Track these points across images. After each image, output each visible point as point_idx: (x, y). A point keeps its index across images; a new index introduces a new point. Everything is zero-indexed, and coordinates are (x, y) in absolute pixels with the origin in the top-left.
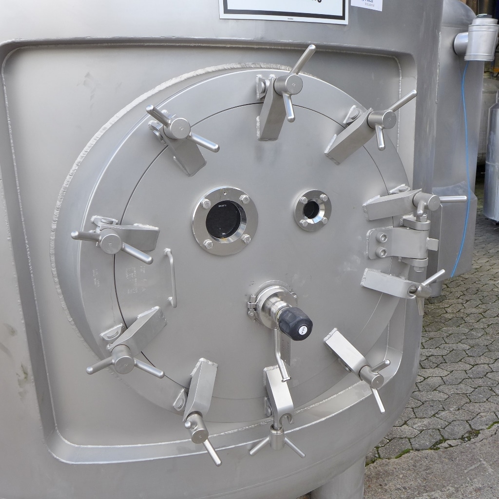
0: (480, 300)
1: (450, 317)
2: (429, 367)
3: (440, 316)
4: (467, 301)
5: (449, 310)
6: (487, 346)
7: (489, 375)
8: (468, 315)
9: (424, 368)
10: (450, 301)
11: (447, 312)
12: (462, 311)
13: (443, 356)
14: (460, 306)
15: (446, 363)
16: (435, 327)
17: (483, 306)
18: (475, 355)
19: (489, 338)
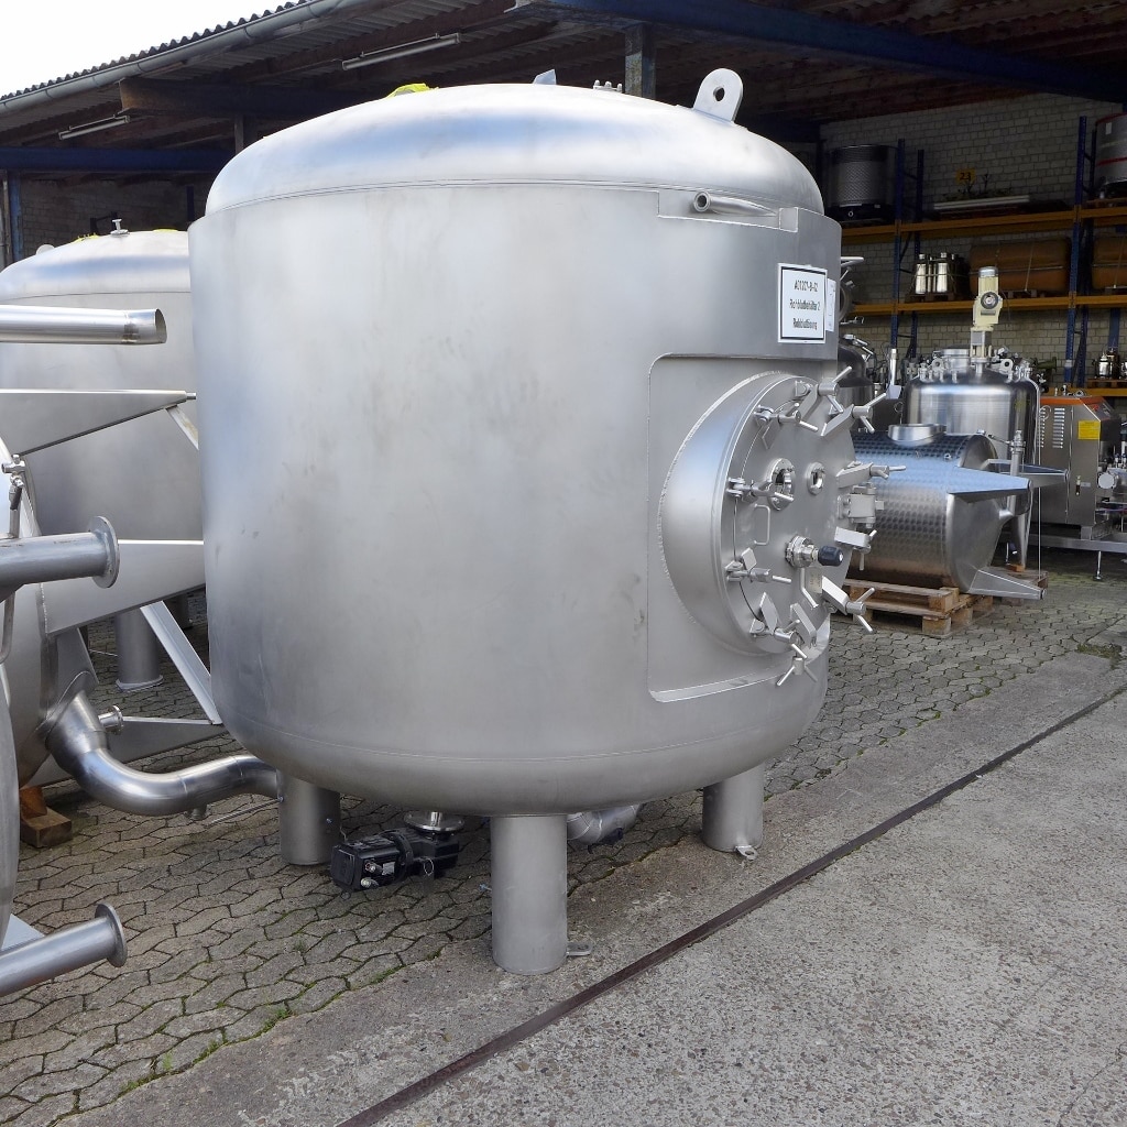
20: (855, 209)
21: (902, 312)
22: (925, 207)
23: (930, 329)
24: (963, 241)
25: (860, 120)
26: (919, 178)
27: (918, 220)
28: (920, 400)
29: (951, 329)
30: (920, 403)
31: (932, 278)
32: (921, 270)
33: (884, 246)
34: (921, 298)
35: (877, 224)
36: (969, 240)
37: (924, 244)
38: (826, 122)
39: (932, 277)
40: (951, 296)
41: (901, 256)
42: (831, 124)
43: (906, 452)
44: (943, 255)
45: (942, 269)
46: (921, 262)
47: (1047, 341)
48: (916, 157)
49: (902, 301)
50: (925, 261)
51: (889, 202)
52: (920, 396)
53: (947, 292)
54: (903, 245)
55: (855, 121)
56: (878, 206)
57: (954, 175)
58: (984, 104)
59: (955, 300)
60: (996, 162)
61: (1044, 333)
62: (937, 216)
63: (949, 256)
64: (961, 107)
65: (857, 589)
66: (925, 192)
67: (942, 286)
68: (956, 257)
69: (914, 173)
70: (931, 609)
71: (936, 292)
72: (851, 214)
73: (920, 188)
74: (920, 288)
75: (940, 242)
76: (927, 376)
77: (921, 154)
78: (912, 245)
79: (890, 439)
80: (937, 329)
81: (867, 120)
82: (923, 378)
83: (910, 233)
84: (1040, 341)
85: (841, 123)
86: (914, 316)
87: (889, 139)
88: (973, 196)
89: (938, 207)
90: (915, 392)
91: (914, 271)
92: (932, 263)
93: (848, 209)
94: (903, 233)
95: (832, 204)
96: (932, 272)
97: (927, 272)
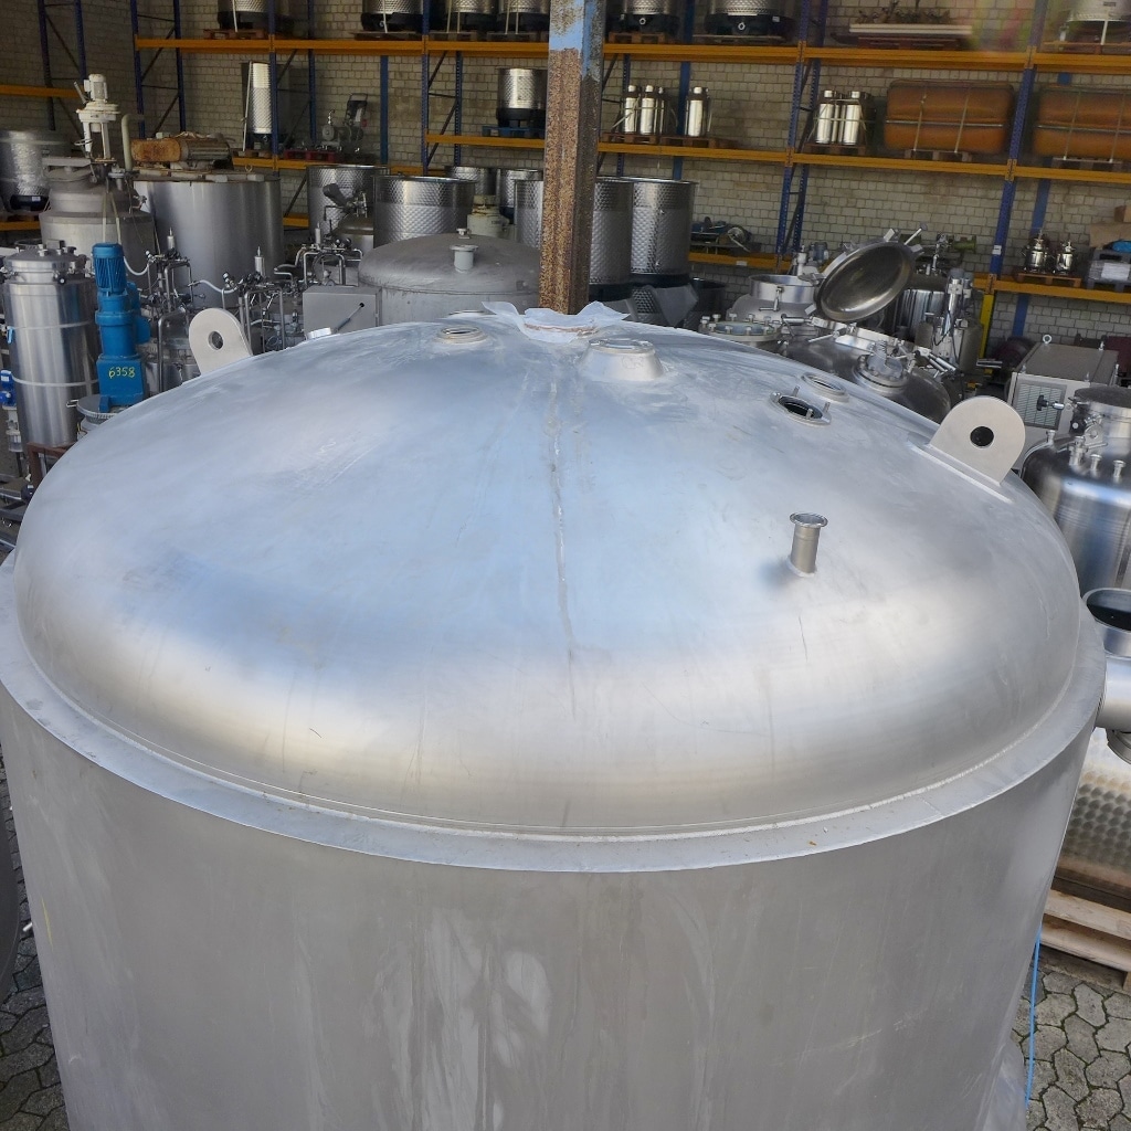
20: (748, 19)
23: (820, 182)
27: (820, 44)
29: (845, 184)
31: (838, 126)
32: (825, 111)
34: (823, 149)
35: (774, 43)
39: (839, 123)
40: (860, 150)
44: (855, 95)
45: (853, 112)
46: (826, 101)
47: (961, 210)
50: (831, 101)
51: (790, 15)
53: (856, 144)
56: (776, 19)
59: (865, 156)
61: (957, 201)
62: (853, 41)
63: (862, 95)
67: (850, 137)
71: (843, 143)
72: (742, 26)
74: (822, 135)
75: (841, 71)
80: (828, 183)
84: (952, 209)
86: (807, 168)
88: (899, 19)
89: (856, 28)
92: (841, 104)
93: (739, 18)
94: (806, 59)
95: (717, 10)
96: (840, 117)
97: (833, 116)
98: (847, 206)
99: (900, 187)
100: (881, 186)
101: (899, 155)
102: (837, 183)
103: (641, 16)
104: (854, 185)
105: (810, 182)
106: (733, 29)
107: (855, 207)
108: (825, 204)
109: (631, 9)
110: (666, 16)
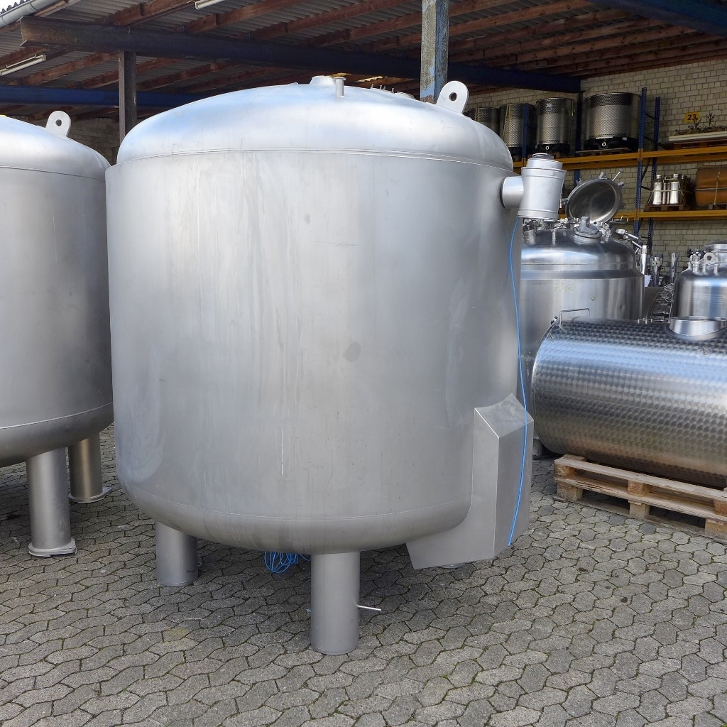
0: (522, 564)
1: (495, 603)
2: (506, 708)
3: (479, 602)
4: (507, 569)
5: (488, 588)
6: (567, 648)
7: (597, 706)
8: (519, 594)
9: (501, 712)
10: (483, 572)
11: (487, 594)
12: (506, 587)
13: (516, 680)
14: (501, 581)
15: (526, 693)
16: (482, 624)
17: (531, 576)
18: (559, 670)
19: (563, 633)
20: (608, 140)
21: (642, 219)
22: (660, 140)
23: (662, 232)
24: (689, 166)
25: (612, 76)
26: (657, 118)
27: (656, 149)
28: (692, 292)
30: (692, 295)
31: (666, 194)
32: (658, 187)
33: (628, 170)
34: (658, 208)
35: (624, 152)
36: (694, 165)
37: (659, 168)
38: (586, 77)
39: (667, 192)
40: (681, 207)
41: (643, 177)
42: (589, 79)
43: (690, 347)
44: (675, 176)
45: (675, 186)
46: (657, 181)
48: (654, 104)
49: (642, 210)
50: (661, 180)
51: (633, 136)
52: (693, 288)
53: (677, 204)
54: (644, 168)
55: (607, 77)
56: (625, 139)
57: (683, 117)
58: (708, 63)
59: (684, 210)
60: (716, 107)
62: (671, 146)
63: (680, 176)
64: (689, 65)
65: (635, 483)
66: (661, 129)
67: (674, 199)
68: (685, 177)
69: (653, 114)
70: (717, 512)
71: (669, 204)
72: (604, 144)
73: (657, 127)
74: (656, 201)
75: (672, 167)
76: (700, 269)
77: (658, 100)
78: (650, 169)
79: (672, 332)
80: (667, 232)
81: (617, 76)
82: (696, 271)
83: (649, 159)
85: (597, 78)
86: (651, 221)
87: (634, 89)
88: (700, 131)
89: (672, 139)
90: (688, 284)
91: (652, 188)
92: (667, 182)
93: (602, 140)
94: (644, 159)
95: (590, 137)
96: (667, 189)
97: (662, 189)
98: (680, 245)
99: (713, 231)
100: (701, 232)
101: (706, 208)
102: (673, 232)
103: (547, 145)
104: (684, 232)
105: (655, 232)
106: (599, 146)
107: (685, 245)
108: (666, 245)
109: (541, 142)
110: (561, 144)
